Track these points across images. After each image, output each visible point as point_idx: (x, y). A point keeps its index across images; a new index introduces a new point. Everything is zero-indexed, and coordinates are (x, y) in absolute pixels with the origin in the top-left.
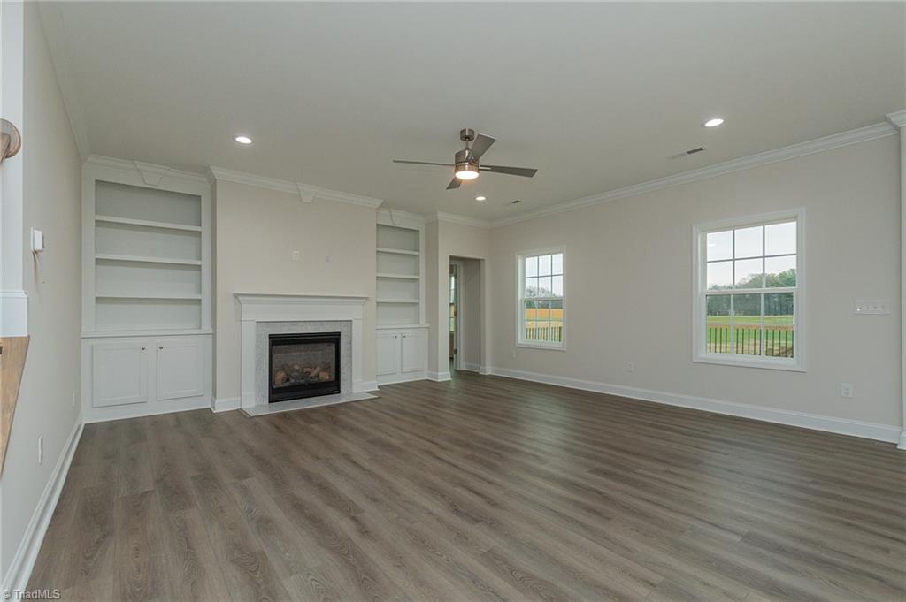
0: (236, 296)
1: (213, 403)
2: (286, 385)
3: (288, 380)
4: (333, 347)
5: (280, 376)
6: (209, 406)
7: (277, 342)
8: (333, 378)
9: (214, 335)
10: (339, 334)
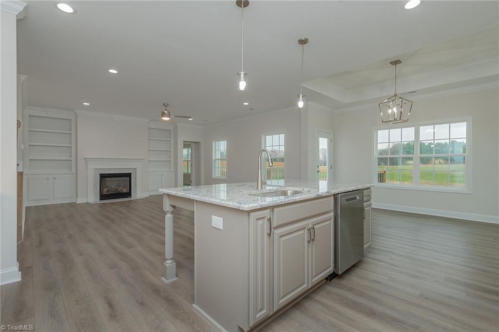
0: (85, 158)
1: (76, 200)
2: (108, 193)
3: (108, 192)
4: (128, 179)
5: (105, 190)
6: (75, 201)
7: (103, 177)
8: (129, 191)
9: (77, 174)
10: (131, 174)
